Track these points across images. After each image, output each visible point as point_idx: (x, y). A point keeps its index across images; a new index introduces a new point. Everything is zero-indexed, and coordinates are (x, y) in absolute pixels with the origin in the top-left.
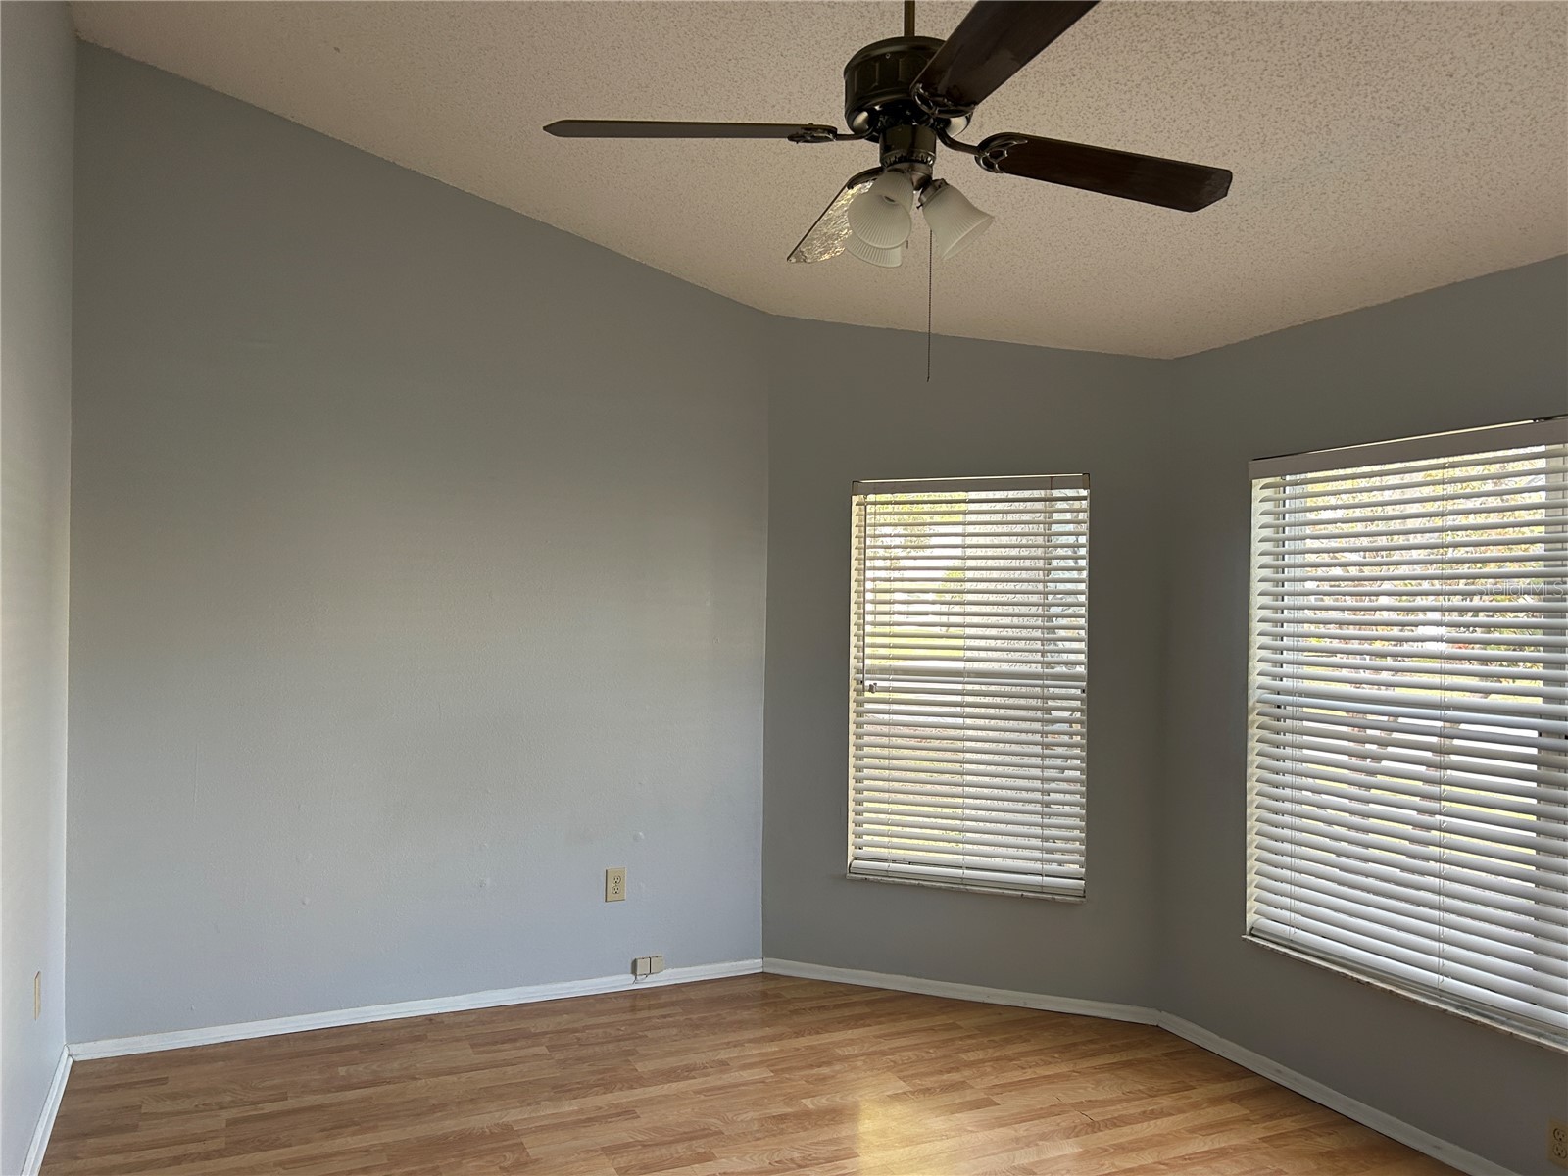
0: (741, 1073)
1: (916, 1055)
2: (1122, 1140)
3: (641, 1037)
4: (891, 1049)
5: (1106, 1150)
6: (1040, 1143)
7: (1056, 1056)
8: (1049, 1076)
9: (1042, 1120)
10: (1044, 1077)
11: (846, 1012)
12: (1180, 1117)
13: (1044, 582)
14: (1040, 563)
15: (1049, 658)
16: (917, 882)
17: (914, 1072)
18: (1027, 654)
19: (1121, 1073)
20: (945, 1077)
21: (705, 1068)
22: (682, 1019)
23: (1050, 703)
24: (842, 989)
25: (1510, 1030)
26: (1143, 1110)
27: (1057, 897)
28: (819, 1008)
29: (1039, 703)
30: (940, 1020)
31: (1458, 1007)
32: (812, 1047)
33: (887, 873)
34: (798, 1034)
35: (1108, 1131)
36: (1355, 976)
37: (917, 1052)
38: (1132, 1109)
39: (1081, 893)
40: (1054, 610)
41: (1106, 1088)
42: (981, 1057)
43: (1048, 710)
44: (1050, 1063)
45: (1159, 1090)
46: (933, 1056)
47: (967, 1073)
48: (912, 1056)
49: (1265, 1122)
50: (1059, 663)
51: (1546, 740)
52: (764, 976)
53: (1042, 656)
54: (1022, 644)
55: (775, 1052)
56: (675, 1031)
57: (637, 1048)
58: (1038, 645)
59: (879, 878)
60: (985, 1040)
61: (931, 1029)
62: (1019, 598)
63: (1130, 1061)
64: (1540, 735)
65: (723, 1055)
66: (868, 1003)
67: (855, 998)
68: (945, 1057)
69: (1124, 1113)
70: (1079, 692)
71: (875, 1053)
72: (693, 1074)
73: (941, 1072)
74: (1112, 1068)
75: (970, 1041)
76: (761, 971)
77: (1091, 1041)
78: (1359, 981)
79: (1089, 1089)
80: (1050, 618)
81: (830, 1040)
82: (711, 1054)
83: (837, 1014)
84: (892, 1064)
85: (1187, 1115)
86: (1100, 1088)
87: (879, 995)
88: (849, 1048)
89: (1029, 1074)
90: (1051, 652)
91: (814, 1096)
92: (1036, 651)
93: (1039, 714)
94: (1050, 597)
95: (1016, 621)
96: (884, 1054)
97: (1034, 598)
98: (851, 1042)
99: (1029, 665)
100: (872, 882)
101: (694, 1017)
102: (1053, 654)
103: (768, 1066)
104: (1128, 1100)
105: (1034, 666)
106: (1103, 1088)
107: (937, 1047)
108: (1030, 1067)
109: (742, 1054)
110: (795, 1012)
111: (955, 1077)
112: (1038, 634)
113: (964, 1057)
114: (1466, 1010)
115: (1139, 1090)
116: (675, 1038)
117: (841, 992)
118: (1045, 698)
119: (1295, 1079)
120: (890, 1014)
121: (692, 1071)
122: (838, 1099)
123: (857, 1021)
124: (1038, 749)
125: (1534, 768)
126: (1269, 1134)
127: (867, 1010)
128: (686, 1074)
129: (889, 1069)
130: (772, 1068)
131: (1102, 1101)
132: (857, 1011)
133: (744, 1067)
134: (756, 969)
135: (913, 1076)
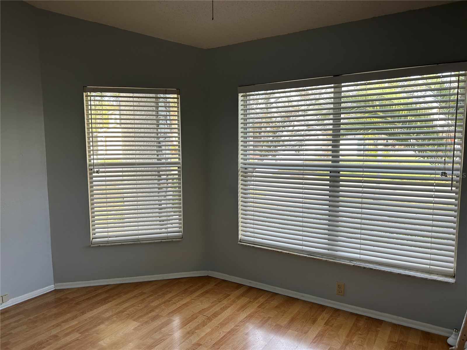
0: (65, 338)
1: (135, 309)
2: (221, 321)
3: (9, 334)
4: (124, 309)
5: (218, 327)
6: (196, 331)
7: (183, 295)
8: (185, 304)
9: (192, 322)
10: (184, 305)
11: (99, 298)
12: (232, 307)
13: (158, 129)
14: (155, 122)
15: (160, 157)
16: (121, 243)
17: (138, 316)
18: (150, 155)
19: (206, 296)
20: (150, 315)
21: (47, 341)
22: (26, 320)
23: (161, 173)
24: (93, 289)
25: (326, 259)
26: (220, 308)
27: (173, 240)
28: (87, 299)
29: (156, 173)
30: (136, 292)
31: (309, 255)
32: (92, 317)
33: (108, 242)
34: (83, 313)
35: (214, 320)
36: (277, 250)
37: (135, 308)
38: (216, 308)
39: (181, 237)
40: (161, 139)
41: (205, 303)
42: (159, 303)
43: (160, 176)
44: (183, 299)
45: (221, 299)
46: (141, 307)
47: (157, 311)
48: (134, 310)
49: (256, 301)
50: (163, 159)
51: (332, 174)
52: (56, 291)
53: (157, 156)
54: (149, 152)
55: (76, 324)
56: (25, 327)
57: (10, 340)
58: (155, 152)
59: (105, 244)
60: (156, 296)
61: (135, 296)
62: (146, 135)
63: (206, 291)
64: (330, 172)
65: (54, 332)
66: (106, 292)
67: (100, 291)
68: (145, 307)
69: (216, 311)
70: (177, 168)
71: (119, 312)
72: (43, 345)
73: (147, 313)
74: (203, 294)
75: (151, 298)
76: (54, 289)
77: (191, 287)
78: (278, 251)
79: (200, 305)
80: (159, 142)
81: (98, 312)
82: (47, 333)
83: (95, 300)
84: (128, 315)
85: (234, 305)
86: (203, 303)
87: (109, 288)
88: (108, 313)
89: (178, 305)
90: (160, 154)
91: (103, 340)
92: (154, 154)
93: (157, 177)
94: (159, 134)
95: (145, 143)
96: (122, 312)
97: (153, 135)
98: (106, 311)
99: (152, 160)
100: (102, 246)
101: (32, 318)
102: (161, 155)
103: (77, 332)
104: (214, 305)
105: (154, 160)
106: (204, 303)
107: (141, 303)
108: (177, 302)
109: (62, 329)
110: (78, 304)
111: (153, 314)
112: (155, 148)
113: (152, 305)
114: (311, 255)
115: (215, 301)
116: (27, 330)
117: (92, 290)
118: (159, 171)
119: (256, 284)
120: (116, 295)
121: (42, 344)
122: (113, 338)
123: (105, 301)
124: (157, 190)
125: (328, 182)
126: (259, 305)
127: (107, 295)
128: (40, 346)
129: (128, 318)
130: (79, 332)
131: (207, 308)
132: (103, 296)
133: (66, 335)
134: (52, 289)
135: (138, 318)
